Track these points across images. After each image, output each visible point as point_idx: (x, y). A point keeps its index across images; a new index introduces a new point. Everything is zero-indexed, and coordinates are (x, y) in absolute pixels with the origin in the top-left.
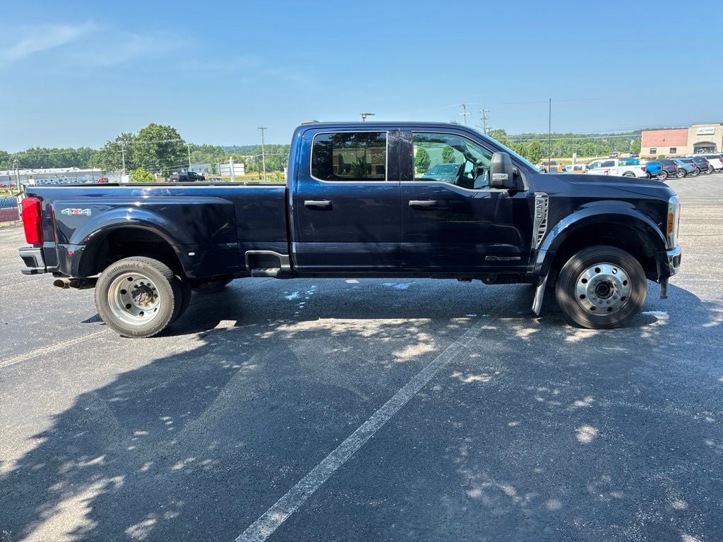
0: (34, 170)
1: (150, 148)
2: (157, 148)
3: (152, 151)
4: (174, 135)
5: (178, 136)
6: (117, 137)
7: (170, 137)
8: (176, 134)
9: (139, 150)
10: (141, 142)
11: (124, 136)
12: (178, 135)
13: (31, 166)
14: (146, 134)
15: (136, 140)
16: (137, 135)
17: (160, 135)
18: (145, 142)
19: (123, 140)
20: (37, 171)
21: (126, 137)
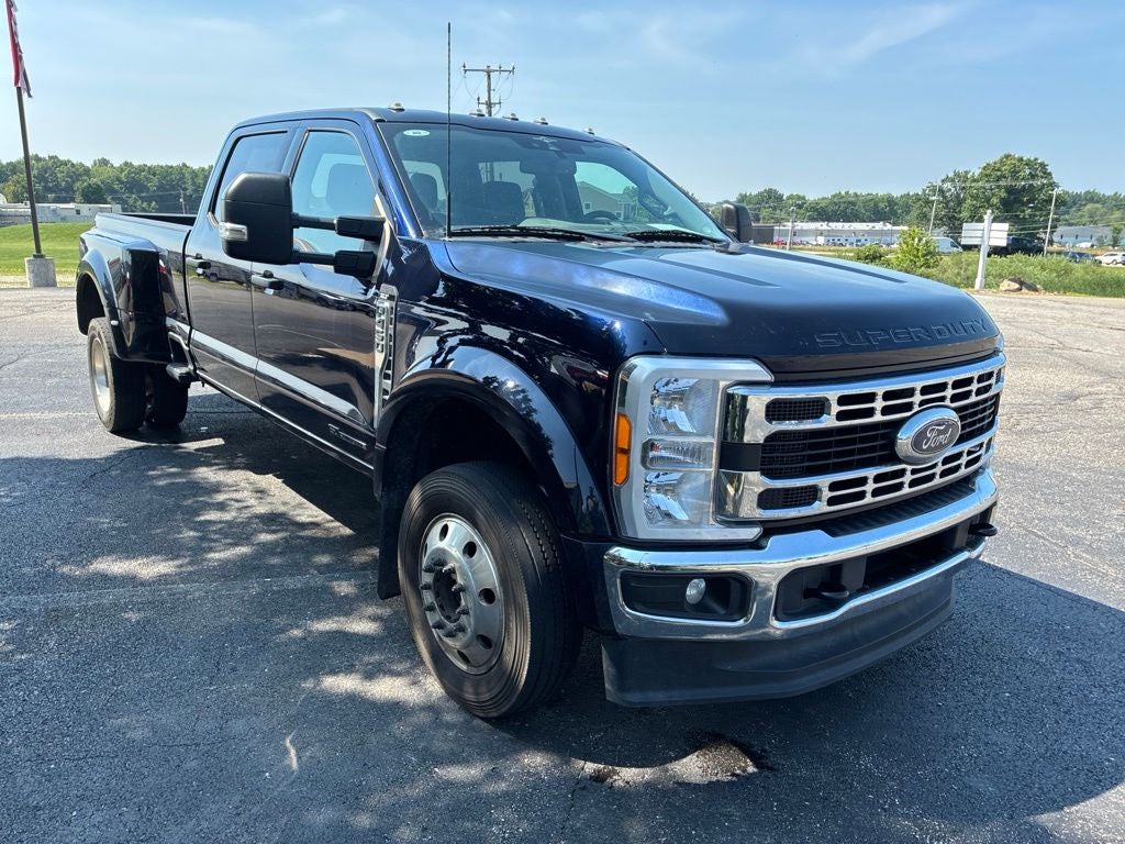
0: (831, 224)
1: (993, 195)
2: (1003, 194)
3: (995, 200)
4: (1040, 174)
5: (1048, 175)
6: (944, 177)
7: (1033, 176)
8: (1045, 173)
9: (975, 197)
10: (980, 184)
11: (957, 175)
12: (1050, 174)
13: (829, 219)
14: (991, 173)
15: (974, 181)
16: (977, 172)
17: (1014, 173)
18: (988, 186)
19: (953, 180)
20: (833, 225)
21: (961, 177)
